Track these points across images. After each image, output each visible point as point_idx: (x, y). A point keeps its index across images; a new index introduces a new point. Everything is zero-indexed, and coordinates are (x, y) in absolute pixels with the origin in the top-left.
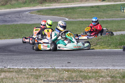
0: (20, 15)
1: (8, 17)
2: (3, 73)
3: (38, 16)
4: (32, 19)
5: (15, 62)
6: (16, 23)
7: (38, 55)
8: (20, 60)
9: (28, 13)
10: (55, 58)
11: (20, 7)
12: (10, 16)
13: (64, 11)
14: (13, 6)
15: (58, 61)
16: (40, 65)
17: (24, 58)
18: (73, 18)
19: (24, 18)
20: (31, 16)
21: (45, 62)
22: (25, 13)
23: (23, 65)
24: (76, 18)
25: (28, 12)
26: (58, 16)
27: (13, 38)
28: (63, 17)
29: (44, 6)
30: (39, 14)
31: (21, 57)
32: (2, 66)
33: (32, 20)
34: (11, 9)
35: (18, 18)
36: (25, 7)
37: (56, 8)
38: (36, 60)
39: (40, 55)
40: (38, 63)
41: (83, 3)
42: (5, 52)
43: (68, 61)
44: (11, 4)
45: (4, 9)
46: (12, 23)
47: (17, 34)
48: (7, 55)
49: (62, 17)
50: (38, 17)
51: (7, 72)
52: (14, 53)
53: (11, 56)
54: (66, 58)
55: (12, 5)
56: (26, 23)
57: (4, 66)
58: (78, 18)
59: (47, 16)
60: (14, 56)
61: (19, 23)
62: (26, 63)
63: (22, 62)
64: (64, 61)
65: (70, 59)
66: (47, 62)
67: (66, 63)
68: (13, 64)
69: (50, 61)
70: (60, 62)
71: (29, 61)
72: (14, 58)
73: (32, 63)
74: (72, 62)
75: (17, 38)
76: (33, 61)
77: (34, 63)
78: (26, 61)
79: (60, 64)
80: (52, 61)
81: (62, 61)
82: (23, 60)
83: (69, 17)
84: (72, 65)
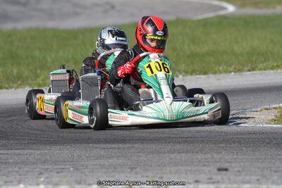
4: (78, 10)
5: (17, 169)
6: (8, 26)
7: (102, 145)
8: (34, 163)
10: (172, 156)
15: (182, 165)
17: (48, 157)
21: (132, 169)
23: (49, 180)
31: (39, 152)
33: (77, 14)
38: (97, 162)
39: (113, 146)
40: (105, 173)
43: (218, 165)
47: (15, 72)
52: (7, 139)
54: (215, 156)
60: (6, 152)
61: (21, 26)
62: (58, 173)
63: (44, 170)
64: (205, 166)
65: (227, 157)
66: (138, 170)
67: (210, 172)
68: (8, 177)
69: (151, 166)
70: (189, 168)
71: (67, 167)
72: (11, 158)
73: (82, 173)
74: (236, 169)
75: (15, 85)
76: (83, 165)
77: (89, 172)
78: (56, 167)
79: (187, 174)
80: (159, 166)
81: (195, 166)
82: (44, 162)
84: (233, 177)
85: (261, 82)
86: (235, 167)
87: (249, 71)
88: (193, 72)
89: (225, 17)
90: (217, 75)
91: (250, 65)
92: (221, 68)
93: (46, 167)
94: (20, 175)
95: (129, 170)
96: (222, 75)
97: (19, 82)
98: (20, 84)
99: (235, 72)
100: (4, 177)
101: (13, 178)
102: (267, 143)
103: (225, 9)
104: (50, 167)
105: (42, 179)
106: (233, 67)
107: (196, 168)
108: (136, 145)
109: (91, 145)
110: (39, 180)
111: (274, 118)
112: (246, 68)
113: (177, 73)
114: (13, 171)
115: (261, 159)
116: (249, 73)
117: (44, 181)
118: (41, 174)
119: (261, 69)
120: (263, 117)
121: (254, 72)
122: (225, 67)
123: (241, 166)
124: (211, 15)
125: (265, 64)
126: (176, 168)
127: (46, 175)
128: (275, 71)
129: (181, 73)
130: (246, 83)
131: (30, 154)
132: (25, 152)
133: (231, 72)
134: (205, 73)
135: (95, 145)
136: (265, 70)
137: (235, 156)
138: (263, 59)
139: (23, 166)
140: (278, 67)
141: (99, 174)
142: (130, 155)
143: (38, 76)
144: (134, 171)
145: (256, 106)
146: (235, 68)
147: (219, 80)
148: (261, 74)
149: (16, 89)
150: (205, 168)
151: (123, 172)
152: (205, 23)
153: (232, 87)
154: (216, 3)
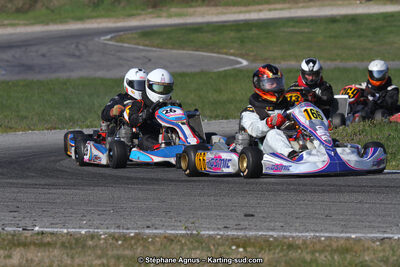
0: (81, 47)
1: (37, 52)
2: (18, 249)
3: (143, 50)
4: (121, 62)
5: (62, 210)
6: (63, 75)
7: (140, 187)
8: (78, 204)
9: (110, 40)
10: (202, 199)
11: (80, 19)
12: (44, 49)
13: (232, 34)
14: (56, 15)
15: (212, 210)
16: (149, 223)
17: (91, 198)
18: (265, 60)
19: (95, 57)
20: (119, 51)
21: (167, 212)
22: (97, 39)
23: (91, 223)
24: (275, 60)
25: (109, 37)
26: (211, 51)
27: (55, 129)
28: (232, 55)
29: (164, 14)
30: (147, 42)
31: (83, 192)
32: (14, 225)
33: (121, 65)
34: (47, 24)
35: (74, 56)
36: (99, 20)
37: (208, 24)
38: (135, 204)
39: (150, 187)
40: (142, 216)
41: (303, 7)
42: (27, 177)
43: (245, 210)
44: (47, 8)
45: (26, 25)
46: (53, 76)
47: (68, 115)
48: (34, 186)
49: (226, 54)
50: (143, 54)
51: (32, 247)
53: (46, 191)
54: (241, 200)
55: (53, 11)
56: (100, 74)
57: (22, 224)
58: (283, 59)
59: (174, 51)
60: (54, 191)
61: (75, 75)
62: (99, 215)
63: (87, 211)
64: (232, 210)
65: (252, 201)
66: (172, 214)
67: (237, 217)
68: (54, 218)
70: (218, 213)
71: (108, 209)
72: (58, 198)
73: (121, 216)
74: (261, 215)
76: (122, 208)
77: (128, 215)
78: (98, 208)
79: (216, 219)
80: (191, 210)
81: (223, 210)
82: (88, 203)
83: (252, 54)
84: (258, 223)
88: (216, 117)
89: (240, 71)
93: (89, 208)
94: (65, 217)
95: (164, 214)
100: (51, 219)
101: (58, 219)
103: (241, 63)
104: (92, 208)
107: (224, 213)
108: (170, 187)
110: (81, 222)
123: (265, 212)
124: (229, 68)
127: (88, 218)
129: (206, 118)
131: (76, 194)
132: (72, 192)
134: (227, 118)
135: (133, 186)
139: (68, 207)
143: (86, 119)
144: (168, 214)
150: (233, 213)
151: (158, 216)
152: (225, 76)
154: (232, 58)
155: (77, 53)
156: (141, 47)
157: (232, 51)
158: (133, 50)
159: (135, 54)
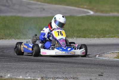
0: (9, 1)
4: (30, 10)
5: (16, 70)
7: (49, 63)
8: (23, 69)
10: (79, 69)
15: (83, 73)
17: (28, 67)
18: (102, 12)
19: (17, 7)
23: (30, 75)
24: (107, 12)
26: (75, 6)
27: (2, 39)
31: (23, 64)
38: (48, 69)
39: (53, 64)
40: (52, 74)
49: (82, 8)
50: (41, 6)
54: (96, 70)
58: (112, 11)
60: (10, 64)
62: (33, 73)
63: (27, 71)
64: (93, 73)
65: (101, 70)
66: (66, 73)
67: (95, 76)
68: (13, 73)
69: (71, 72)
70: (86, 74)
71: (36, 71)
72: (13, 66)
73: (43, 73)
74: (106, 75)
75: (9, 38)
76: (43, 71)
77: (46, 73)
78: (32, 71)
79: (86, 76)
80: (74, 72)
81: (89, 73)
82: (27, 68)
83: (95, 8)
84: (105, 78)
85: (108, 42)
86: (105, 75)
87: (102, 37)
88: (80, 37)
90: (90, 39)
91: (103, 35)
92: (91, 36)
93: (28, 70)
94: (18, 73)
95: (62, 74)
96: (92, 39)
97: (10, 37)
98: (10, 38)
99: (97, 38)
100: (12, 73)
101: (15, 74)
102: (116, 66)
104: (29, 70)
105: (28, 75)
106: (96, 36)
107: (89, 74)
108: (63, 64)
109: (44, 63)
110: (26, 75)
111: (116, 56)
112: (101, 37)
113: (73, 37)
114: (15, 71)
115: (115, 72)
116: (103, 38)
117: (28, 76)
118: (26, 73)
119: (107, 37)
120: (112, 56)
121: (105, 38)
122: (92, 35)
123: (107, 74)
125: (109, 35)
126: (81, 74)
128: (113, 38)
129: (75, 37)
130: (102, 42)
131: (20, 65)
132: (18, 64)
133: (95, 38)
134: (85, 37)
135: (46, 63)
136: (109, 37)
137: (104, 70)
138: (108, 33)
139: (18, 70)
140: (114, 37)
141: (50, 74)
142: (61, 68)
143: (17, 35)
144: (64, 74)
145: (108, 52)
146: (97, 36)
147: (90, 40)
148: (108, 39)
149: (9, 39)
150: (93, 74)
151: (60, 74)
153: (96, 44)
154: (86, 10)
155: (7, 4)
156: (39, 3)
157: (85, 7)
158: (35, 4)
159: (37, 6)
